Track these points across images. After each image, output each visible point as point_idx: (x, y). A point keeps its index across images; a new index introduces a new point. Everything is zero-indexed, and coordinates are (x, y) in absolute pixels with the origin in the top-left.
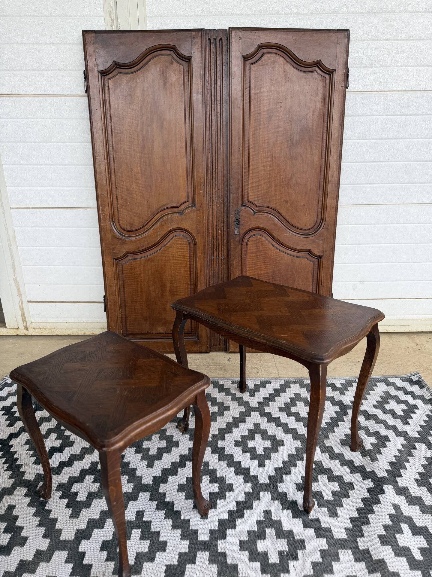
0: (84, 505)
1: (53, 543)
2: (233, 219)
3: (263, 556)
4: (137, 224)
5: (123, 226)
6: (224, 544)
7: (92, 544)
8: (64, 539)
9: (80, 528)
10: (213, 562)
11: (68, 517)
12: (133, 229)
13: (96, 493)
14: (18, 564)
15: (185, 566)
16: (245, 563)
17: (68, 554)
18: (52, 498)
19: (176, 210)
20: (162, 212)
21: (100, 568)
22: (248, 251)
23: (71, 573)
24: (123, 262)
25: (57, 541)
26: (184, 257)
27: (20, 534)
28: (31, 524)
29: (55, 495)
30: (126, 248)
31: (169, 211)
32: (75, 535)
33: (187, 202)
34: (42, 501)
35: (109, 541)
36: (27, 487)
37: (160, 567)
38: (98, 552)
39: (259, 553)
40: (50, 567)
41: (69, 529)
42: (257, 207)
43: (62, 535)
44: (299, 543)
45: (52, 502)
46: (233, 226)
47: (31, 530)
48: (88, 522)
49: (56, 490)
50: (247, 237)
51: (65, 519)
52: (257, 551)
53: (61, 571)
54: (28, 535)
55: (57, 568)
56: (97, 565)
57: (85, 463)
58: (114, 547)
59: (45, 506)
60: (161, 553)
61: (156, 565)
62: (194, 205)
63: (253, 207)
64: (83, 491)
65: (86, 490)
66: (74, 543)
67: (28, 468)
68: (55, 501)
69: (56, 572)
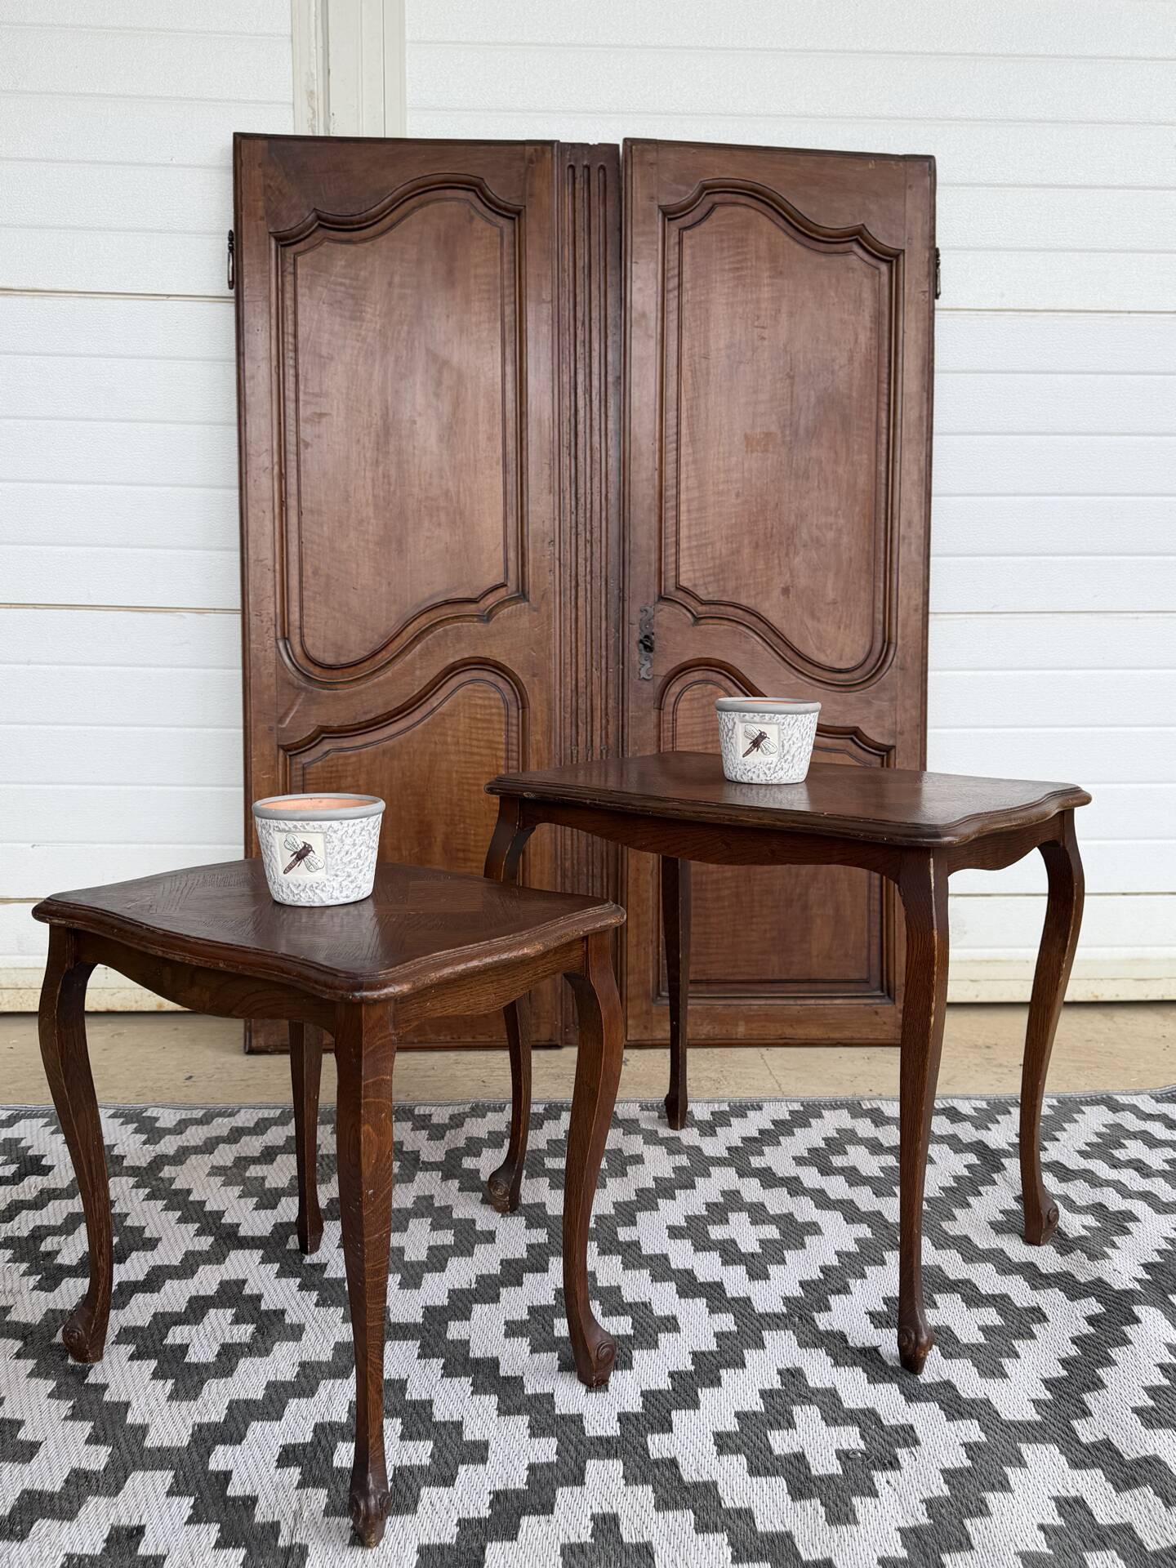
0: (213, 1372)
1: (122, 1455)
2: (636, 635)
3: (790, 1463)
4: (357, 646)
5: (313, 653)
6: (667, 1442)
7: (248, 1453)
8: (157, 1444)
9: (206, 1420)
10: (639, 1480)
11: (163, 1398)
12: (344, 660)
13: (248, 1345)
14: (18, 1499)
15: (554, 1491)
16: (738, 1479)
17: (175, 1477)
18: (106, 1358)
19: (471, 608)
20: (432, 615)
21: (284, 1503)
22: (680, 729)
23: (191, 1516)
24: (305, 758)
25: (135, 1449)
26: (491, 745)
27: (14, 1436)
28: (45, 1415)
29: (114, 1352)
30: (318, 717)
31: (449, 611)
32: (192, 1435)
33: (503, 585)
34: (74, 1366)
35: (304, 1445)
36: (24, 1338)
37: (475, 1496)
38: (272, 1469)
39: (777, 1458)
40: (122, 1507)
41: (169, 1424)
42: (703, 603)
43: (148, 1438)
44: (898, 1433)
45: (107, 1366)
46: (635, 654)
47: (48, 1426)
48: (229, 1408)
49: (117, 1342)
50: (675, 688)
51: (153, 1403)
52: (771, 1453)
53: (156, 1515)
54: (39, 1438)
55: (143, 1507)
56: (272, 1497)
57: (201, 1283)
58: (322, 1458)
59: (85, 1377)
60: (472, 1466)
61: (460, 1493)
62: (522, 595)
63: (692, 604)
64: (205, 1342)
65: (211, 1340)
66: (190, 1454)
67: (19, 1298)
68: (116, 1366)
69: (141, 1517)
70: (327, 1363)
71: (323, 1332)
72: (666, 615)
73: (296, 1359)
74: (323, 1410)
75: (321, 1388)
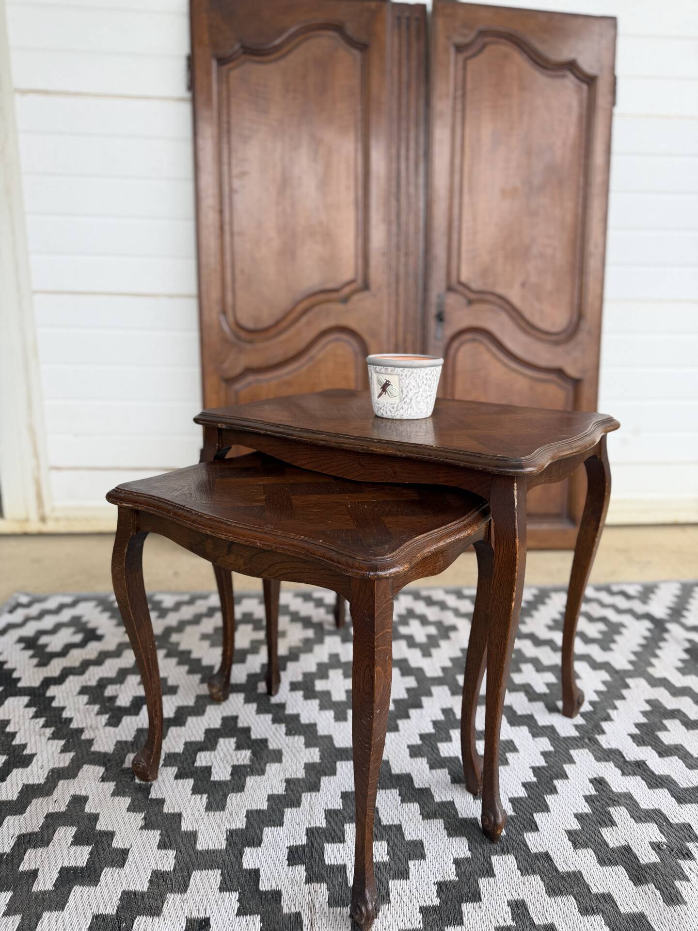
0: (231, 788)
1: (183, 857)
2: (433, 311)
3: (623, 854)
4: (266, 319)
5: (241, 322)
6: (538, 839)
7: (266, 853)
8: (205, 847)
9: (233, 827)
10: (530, 871)
11: (203, 810)
12: (260, 327)
13: (249, 766)
14: (120, 899)
15: (477, 882)
16: (594, 869)
17: (222, 874)
18: (160, 778)
19: (334, 295)
20: (312, 299)
21: (300, 896)
23: (239, 909)
24: (238, 386)
25: (191, 852)
27: (110, 845)
28: (128, 826)
29: (164, 773)
30: (244, 361)
31: (322, 297)
32: (227, 839)
33: (354, 281)
34: (140, 785)
35: (303, 847)
36: (104, 764)
37: (426, 887)
38: (286, 867)
39: (613, 850)
40: (191, 902)
41: (210, 830)
42: (473, 292)
43: (198, 842)
44: (682, 830)
45: (162, 784)
46: (432, 323)
47: (131, 835)
48: (247, 816)
49: (165, 765)
50: (455, 344)
51: (197, 814)
52: (608, 846)
53: (215, 908)
54: (127, 846)
55: (205, 902)
56: (290, 891)
57: (210, 718)
58: (317, 857)
59: (149, 793)
60: (416, 862)
61: (414, 884)
62: (366, 286)
63: (467, 292)
64: (221, 764)
65: (225, 762)
66: (229, 855)
67: (97, 733)
68: (167, 783)
69: (205, 909)
70: (303, 779)
71: (295, 756)
72: (452, 300)
73: (283, 777)
74: (309, 817)
75: (303, 799)
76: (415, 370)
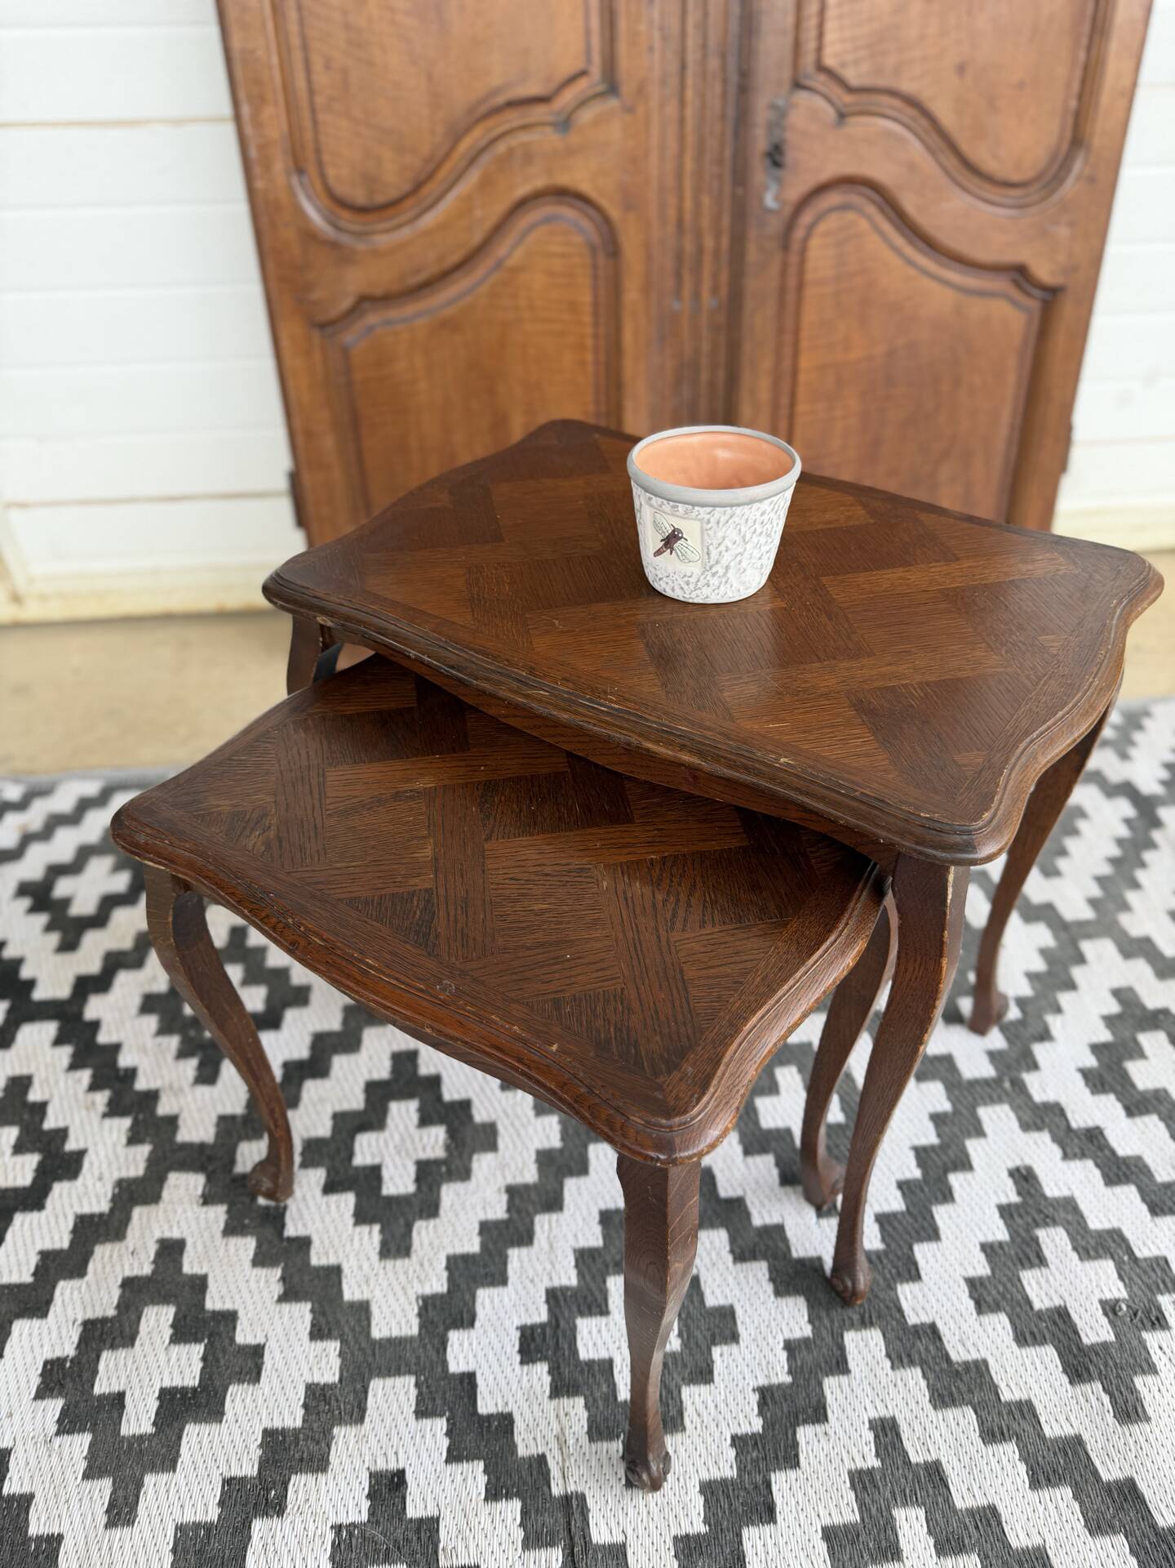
0: (417, 1209)
1: (353, 1354)
2: (760, 142)
3: (1055, 1323)
4: (393, 178)
5: (342, 190)
6: (920, 1296)
7: (484, 1341)
8: (386, 1332)
9: (428, 1291)
10: (905, 1360)
11: (375, 1256)
12: (380, 199)
13: (445, 1162)
14: (261, 1446)
15: (820, 1384)
16: (1008, 1353)
17: (417, 1385)
18: (298, 1192)
19: (539, 113)
20: (490, 123)
21: (543, 1424)
22: (810, 276)
23: (449, 1450)
24: (349, 337)
25: (364, 1345)
26: (573, 307)
27: (232, 1339)
28: (257, 1297)
29: (304, 1181)
30: (355, 281)
31: (513, 118)
32: (420, 1315)
33: (583, 73)
34: (267, 1208)
35: (543, 1326)
36: (202, 1168)
37: (740, 1398)
38: (517, 1367)
39: (1040, 1315)
40: (373, 1441)
41: (391, 1298)
42: (851, 90)
43: (373, 1323)
44: (1154, 1270)
45: (302, 1206)
46: (759, 172)
47: (265, 1318)
48: (448, 1268)
49: (304, 1165)
50: (806, 218)
51: (366, 1266)
52: (1032, 1308)
53: (412, 1451)
54: (260, 1340)
55: (395, 1439)
56: (528, 1415)
57: (371, 1058)
58: (566, 1346)
59: (283, 1226)
60: (725, 1348)
61: (722, 1393)
62: (612, 87)
63: (836, 91)
64: (397, 1159)
65: (403, 1154)
66: (424, 1347)
67: (182, 1101)
68: (311, 1203)
69: (396, 1453)
70: (535, 1186)
71: (519, 1135)
72: (801, 112)
73: (501, 1183)
74: (549, 1267)
75: (537, 1228)
76: (738, 510)
